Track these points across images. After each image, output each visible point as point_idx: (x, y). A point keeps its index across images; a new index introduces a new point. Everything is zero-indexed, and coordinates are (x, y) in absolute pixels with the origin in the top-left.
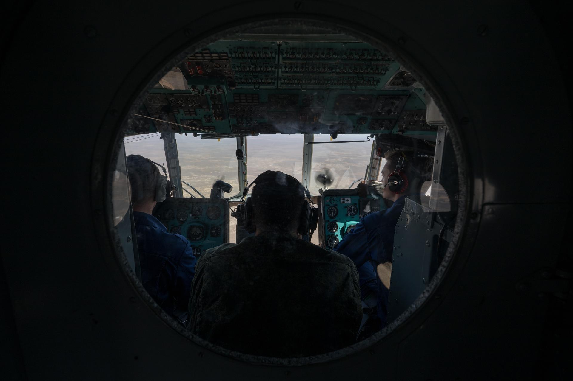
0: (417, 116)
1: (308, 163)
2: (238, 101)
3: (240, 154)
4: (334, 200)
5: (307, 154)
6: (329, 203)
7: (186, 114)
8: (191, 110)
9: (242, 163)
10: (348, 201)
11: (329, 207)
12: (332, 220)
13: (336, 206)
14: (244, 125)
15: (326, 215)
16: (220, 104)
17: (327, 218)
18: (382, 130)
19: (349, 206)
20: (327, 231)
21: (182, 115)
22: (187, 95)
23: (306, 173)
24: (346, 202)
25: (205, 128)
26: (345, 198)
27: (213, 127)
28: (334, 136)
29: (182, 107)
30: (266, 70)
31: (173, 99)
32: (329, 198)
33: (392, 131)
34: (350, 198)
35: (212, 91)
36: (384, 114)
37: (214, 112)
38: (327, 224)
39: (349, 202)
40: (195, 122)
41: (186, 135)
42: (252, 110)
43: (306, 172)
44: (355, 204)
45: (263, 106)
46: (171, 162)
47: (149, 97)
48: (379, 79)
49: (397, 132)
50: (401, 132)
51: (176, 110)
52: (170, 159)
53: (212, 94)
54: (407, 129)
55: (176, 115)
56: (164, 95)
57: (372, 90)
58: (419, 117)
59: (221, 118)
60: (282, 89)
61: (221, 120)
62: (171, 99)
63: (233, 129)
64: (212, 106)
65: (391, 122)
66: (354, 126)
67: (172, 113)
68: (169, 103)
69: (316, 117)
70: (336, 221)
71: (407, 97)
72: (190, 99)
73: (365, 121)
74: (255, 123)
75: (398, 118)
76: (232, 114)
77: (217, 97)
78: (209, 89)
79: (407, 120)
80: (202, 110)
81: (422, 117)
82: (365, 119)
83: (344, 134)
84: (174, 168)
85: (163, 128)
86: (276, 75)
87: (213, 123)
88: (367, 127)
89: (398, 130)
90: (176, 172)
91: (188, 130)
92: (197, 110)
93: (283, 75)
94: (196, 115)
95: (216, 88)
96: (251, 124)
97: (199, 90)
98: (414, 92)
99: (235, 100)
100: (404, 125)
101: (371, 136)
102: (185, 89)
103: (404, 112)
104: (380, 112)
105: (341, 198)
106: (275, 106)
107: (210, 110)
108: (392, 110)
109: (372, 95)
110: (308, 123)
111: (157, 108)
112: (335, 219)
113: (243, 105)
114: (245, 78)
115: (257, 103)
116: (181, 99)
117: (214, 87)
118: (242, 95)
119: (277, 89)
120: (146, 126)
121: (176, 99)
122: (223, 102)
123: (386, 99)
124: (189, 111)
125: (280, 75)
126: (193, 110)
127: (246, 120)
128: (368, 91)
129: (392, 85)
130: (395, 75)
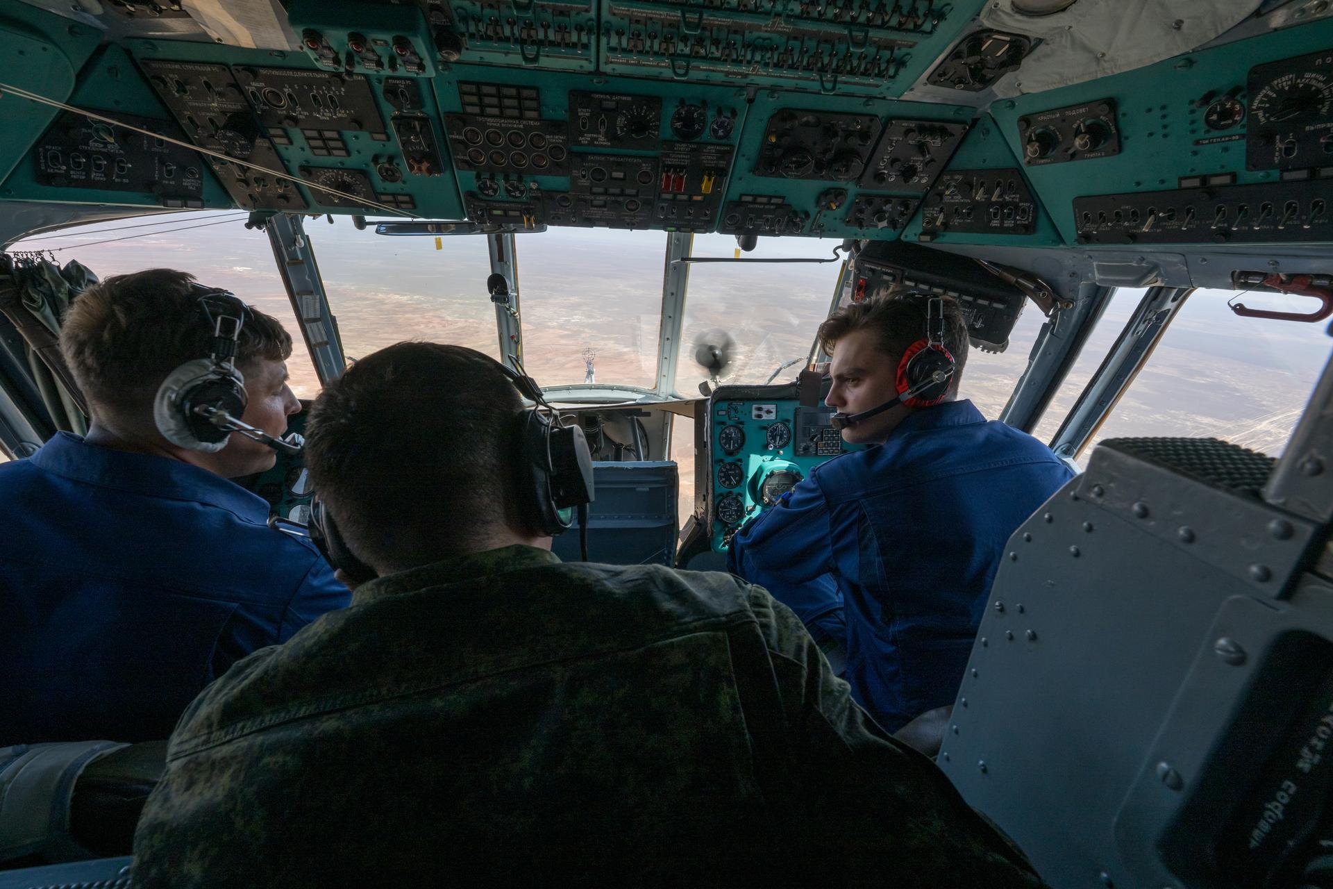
0: (982, 189)
1: (674, 318)
2: (476, 110)
3: (499, 287)
4: (736, 410)
5: (672, 294)
6: (725, 419)
7: (313, 148)
8: (328, 134)
9: (506, 313)
10: (770, 413)
11: (724, 427)
12: (729, 460)
13: (741, 426)
14: (501, 194)
15: (718, 446)
16: (418, 119)
17: (720, 454)
18: (880, 227)
19: (773, 425)
20: (717, 483)
21: (303, 149)
22: (305, 74)
23: (668, 343)
24: (765, 416)
25: (384, 198)
26: (763, 406)
27: (406, 199)
28: (748, 245)
29: (295, 121)
30: (563, 39)
31: (259, 89)
32: (725, 405)
33: (901, 234)
34: (774, 406)
35: (380, 57)
36: (892, 180)
37: (403, 145)
38: (717, 468)
39: (773, 416)
41: (331, 221)
42: (520, 146)
43: (668, 339)
44: (785, 422)
45: (554, 134)
46: (304, 303)
47: (171, 75)
48: (908, 54)
49: (915, 235)
50: (927, 238)
51: (279, 132)
52: (298, 294)
53: (382, 73)
54: (946, 226)
55: (281, 149)
56: (224, 70)
57: (876, 98)
58: (989, 192)
59: (425, 165)
60: (612, 76)
61: (427, 175)
62: (253, 86)
63: (468, 207)
64: (395, 124)
65: (907, 207)
66: (807, 215)
67: (267, 140)
68: (248, 101)
69: (709, 180)
70: (740, 460)
71: (965, 129)
72: (318, 93)
73: (839, 198)
74: (531, 189)
75: (928, 192)
76: (461, 157)
77: (402, 85)
78: (368, 47)
79: (953, 201)
80: (364, 136)
81: (997, 192)
82: (840, 194)
83: (778, 235)
84: (315, 320)
85: (248, 191)
86: (593, 14)
87: (404, 182)
88: (841, 219)
89: (921, 230)
90: (323, 332)
91: (332, 204)
92: (349, 135)
93: (614, 14)
94: (349, 154)
95: (391, 44)
96: (522, 192)
97: (335, 49)
98: (989, 111)
99: (464, 104)
100: (941, 216)
101: (845, 247)
102: (286, 47)
103: (946, 178)
104: (884, 173)
105: (754, 406)
106: (590, 135)
107: (389, 139)
108: (916, 168)
109: (873, 117)
110: (685, 197)
111: (211, 120)
112: (738, 456)
113: (492, 127)
114: (490, 20)
115: (535, 120)
116: (286, 90)
117: (386, 42)
118: (486, 89)
119: (597, 72)
120: (188, 183)
121: (268, 89)
122: (429, 109)
123: (908, 131)
124: (321, 138)
125: (605, 14)
126: (334, 135)
127: (506, 179)
128: (865, 99)
129: (934, 83)
130: (957, 41)
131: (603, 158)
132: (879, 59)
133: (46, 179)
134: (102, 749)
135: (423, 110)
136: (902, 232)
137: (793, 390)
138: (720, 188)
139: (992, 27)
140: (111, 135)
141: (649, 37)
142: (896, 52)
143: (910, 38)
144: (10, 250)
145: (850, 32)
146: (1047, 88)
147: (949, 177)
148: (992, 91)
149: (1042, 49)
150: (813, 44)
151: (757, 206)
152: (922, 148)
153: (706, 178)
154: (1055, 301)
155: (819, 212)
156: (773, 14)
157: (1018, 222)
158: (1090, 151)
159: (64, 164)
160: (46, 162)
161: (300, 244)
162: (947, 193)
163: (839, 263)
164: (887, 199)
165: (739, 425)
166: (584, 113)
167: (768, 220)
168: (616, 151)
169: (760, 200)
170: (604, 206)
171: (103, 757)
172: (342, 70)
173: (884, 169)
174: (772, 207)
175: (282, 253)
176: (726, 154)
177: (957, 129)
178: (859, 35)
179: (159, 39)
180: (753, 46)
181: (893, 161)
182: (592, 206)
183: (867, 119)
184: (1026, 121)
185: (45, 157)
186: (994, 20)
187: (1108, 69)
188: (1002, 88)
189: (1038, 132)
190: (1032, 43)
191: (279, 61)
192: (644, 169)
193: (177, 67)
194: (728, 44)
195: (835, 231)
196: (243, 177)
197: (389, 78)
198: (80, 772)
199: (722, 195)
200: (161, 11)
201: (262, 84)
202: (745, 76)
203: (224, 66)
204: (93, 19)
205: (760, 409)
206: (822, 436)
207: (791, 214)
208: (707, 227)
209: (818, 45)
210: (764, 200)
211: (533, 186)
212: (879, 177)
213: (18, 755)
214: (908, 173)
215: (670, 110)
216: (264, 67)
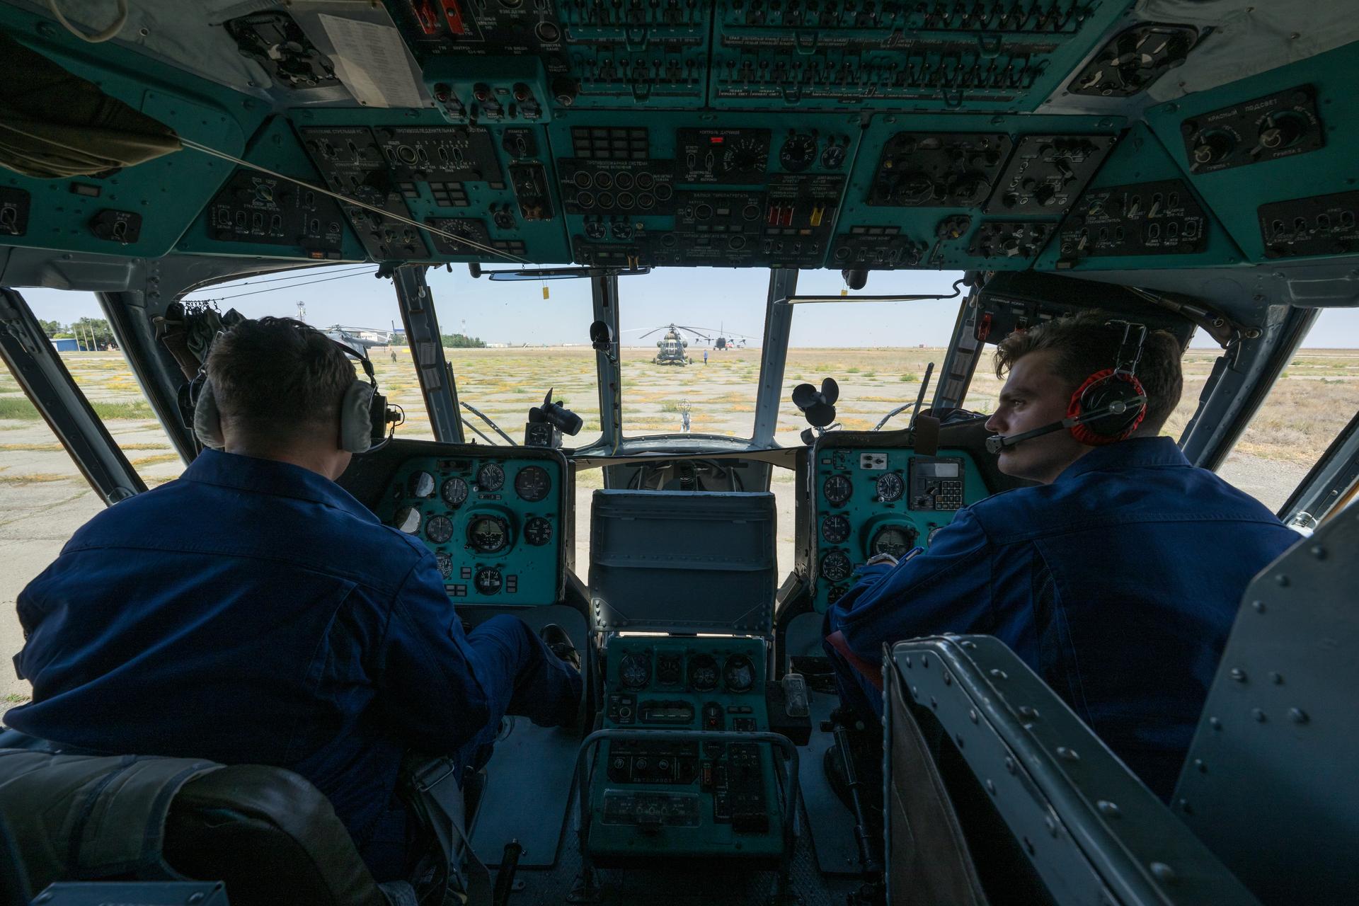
0: (1136, 206)
1: (776, 364)
2: (587, 154)
3: (601, 332)
4: (842, 459)
6: (831, 468)
7: (437, 200)
8: (451, 186)
10: (880, 463)
11: (828, 476)
12: (834, 512)
13: (848, 476)
14: (607, 237)
15: (822, 498)
16: (532, 166)
17: (825, 506)
18: (1009, 255)
19: (882, 476)
20: (821, 537)
21: (429, 201)
22: (434, 131)
24: (875, 466)
25: (498, 244)
26: (873, 455)
27: (518, 244)
28: (857, 281)
29: (424, 174)
30: (674, 75)
31: (394, 147)
32: (830, 453)
33: (1034, 263)
34: (885, 455)
35: (501, 106)
36: (1025, 202)
37: (518, 192)
38: (822, 521)
39: (883, 466)
40: (466, 228)
41: (450, 270)
42: (628, 187)
43: (768, 386)
44: (897, 472)
45: (661, 173)
46: (422, 350)
47: (323, 140)
48: (1047, 60)
49: (1052, 262)
50: (1067, 265)
51: (409, 186)
52: (417, 342)
53: (503, 121)
54: (1090, 250)
55: (410, 201)
56: (366, 131)
57: (1006, 114)
58: (1145, 208)
59: (537, 211)
60: (720, 111)
61: (538, 219)
62: (388, 146)
63: (575, 250)
64: (511, 172)
65: (1041, 232)
66: (925, 245)
67: (399, 195)
68: (384, 159)
69: (819, 211)
70: (847, 513)
71: (1112, 140)
72: (445, 147)
73: (962, 225)
74: (637, 230)
75: (1066, 215)
76: (571, 201)
77: (519, 133)
78: (491, 96)
79: (1099, 222)
80: (483, 185)
81: (1155, 207)
82: (963, 221)
83: (892, 269)
84: (431, 366)
85: (380, 243)
86: (704, 47)
87: (517, 229)
88: (963, 249)
89: (1058, 257)
90: (437, 378)
91: (451, 252)
92: (470, 185)
93: (726, 46)
94: (469, 204)
95: (512, 91)
96: (627, 234)
97: (461, 101)
98: (1143, 119)
99: (576, 149)
100: (1084, 240)
101: (966, 281)
102: (420, 104)
103: (1089, 197)
104: (1014, 196)
105: (863, 455)
106: (696, 172)
107: (505, 187)
108: (1053, 189)
109: (1002, 135)
110: (792, 232)
111: (353, 179)
112: (844, 509)
113: (602, 169)
114: (605, 63)
115: (642, 160)
116: (417, 146)
117: (508, 91)
118: (597, 133)
119: (707, 108)
120: (331, 237)
121: (403, 147)
122: (543, 157)
123: (1043, 148)
124: (446, 190)
125: (717, 48)
126: (457, 186)
127: (613, 220)
128: (993, 116)
129: (1077, 91)
130: (1104, 41)
131: (709, 195)
132: (1011, 70)
133: (215, 234)
134: (200, 768)
135: (538, 158)
136: (1036, 259)
137: (906, 436)
138: (831, 219)
139: (1150, 19)
140: (270, 195)
141: (760, 66)
142: (1032, 58)
143: (1050, 40)
144: (183, 301)
145: (981, 39)
146: (1219, 83)
147: (1092, 196)
148: (1148, 95)
149: (1214, 38)
150: (936, 58)
151: (870, 238)
152: (1062, 165)
153: (815, 210)
154: (1234, 329)
155: (939, 242)
156: (894, 28)
157: (1183, 240)
158: (1280, 149)
159: (230, 220)
160: (217, 220)
161: (422, 295)
162: (1092, 212)
163: (959, 300)
164: (1018, 224)
165: (845, 476)
166: (691, 150)
167: (881, 252)
168: (721, 187)
169: (873, 231)
170: (708, 244)
171: (200, 776)
172: (467, 121)
173: (1015, 191)
174: (886, 238)
175: (406, 303)
176: (836, 185)
177: (1103, 143)
178: (990, 42)
179: (314, 108)
180: (869, 67)
181: (1026, 182)
182: (697, 245)
183: (996, 137)
184: (1191, 125)
185: (217, 214)
186: (1154, 11)
187: (1303, 51)
188: (1160, 90)
189: (1208, 134)
190: (1201, 33)
191: (413, 119)
192: (751, 204)
193: (328, 132)
194: (843, 67)
195: (956, 262)
196: (376, 230)
197: (509, 128)
198: (177, 791)
199: (831, 228)
200: (318, 81)
201: (397, 143)
202: (859, 100)
203: (367, 128)
204: (265, 93)
205: (869, 458)
206: (940, 489)
207: (907, 246)
208: (814, 264)
209: (942, 60)
210: (877, 231)
211: (639, 226)
212: (1009, 200)
213: (126, 766)
214: (1043, 193)
215: (778, 142)
216: (399, 127)
